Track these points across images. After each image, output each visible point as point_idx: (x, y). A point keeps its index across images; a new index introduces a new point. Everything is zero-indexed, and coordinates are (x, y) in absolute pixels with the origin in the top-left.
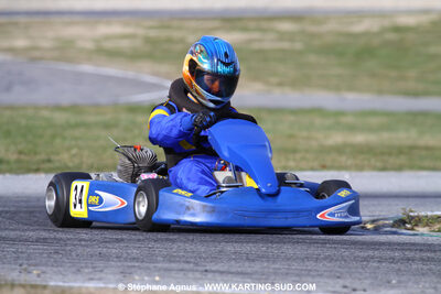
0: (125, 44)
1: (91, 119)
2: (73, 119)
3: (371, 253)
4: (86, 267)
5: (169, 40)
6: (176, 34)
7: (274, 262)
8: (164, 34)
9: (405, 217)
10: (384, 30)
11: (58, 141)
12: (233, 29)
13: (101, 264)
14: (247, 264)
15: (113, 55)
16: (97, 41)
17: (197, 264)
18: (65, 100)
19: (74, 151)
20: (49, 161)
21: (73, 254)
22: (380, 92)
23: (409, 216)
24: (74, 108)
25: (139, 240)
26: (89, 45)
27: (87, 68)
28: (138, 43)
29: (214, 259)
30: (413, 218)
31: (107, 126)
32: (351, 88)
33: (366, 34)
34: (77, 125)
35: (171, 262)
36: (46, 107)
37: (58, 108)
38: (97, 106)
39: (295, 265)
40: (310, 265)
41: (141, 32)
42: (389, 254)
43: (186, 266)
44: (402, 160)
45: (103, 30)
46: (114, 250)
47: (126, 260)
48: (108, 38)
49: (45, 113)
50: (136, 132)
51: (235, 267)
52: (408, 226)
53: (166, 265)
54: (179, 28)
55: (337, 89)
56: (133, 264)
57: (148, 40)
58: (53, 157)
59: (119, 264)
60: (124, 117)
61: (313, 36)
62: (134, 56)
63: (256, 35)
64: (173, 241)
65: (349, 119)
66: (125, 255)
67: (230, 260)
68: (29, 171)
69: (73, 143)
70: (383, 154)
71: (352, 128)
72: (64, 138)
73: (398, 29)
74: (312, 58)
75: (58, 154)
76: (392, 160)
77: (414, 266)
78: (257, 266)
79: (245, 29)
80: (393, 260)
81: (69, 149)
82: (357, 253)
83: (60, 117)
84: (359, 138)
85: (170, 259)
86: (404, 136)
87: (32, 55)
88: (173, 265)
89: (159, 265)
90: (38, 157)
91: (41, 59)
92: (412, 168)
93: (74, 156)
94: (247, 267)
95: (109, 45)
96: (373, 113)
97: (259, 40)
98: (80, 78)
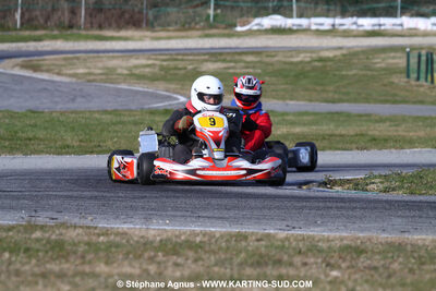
0: (147, 71)
1: (126, 119)
2: (115, 119)
4: (122, 215)
5: (176, 68)
6: (181, 64)
7: (243, 210)
8: (172, 64)
9: (326, 180)
10: (313, 60)
11: (105, 133)
13: (131, 213)
14: (225, 212)
15: (141, 78)
16: (129, 69)
17: (193, 212)
18: (110, 107)
19: (115, 140)
20: (99, 146)
21: (114, 206)
22: (311, 100)
23: (329, 180)
24: (115, 112)
25: (156, 197)
26: (125, 72)
27: (123, 86)
28: (156, 70)
29: (205, 209)
30: (331, 181)
32: (292, 98)
33: (301, 63)
34: (117, 123)
35: (176, 211)
36: (98, 112)
37: (106, 112)
38: (130, 110)
40: (266, 212)
41: (158, 63)
42: (316, 204)
43: (186, 214)
44: (325, 143)
45: (134, 62)
46: (140, 203)
47: (148, 210)
48: (136, 67)
49: (97, 116)
51: (217, 213)
52: (329, 186)
53: (172, 213)
54: (182, 60)
55: (283, 98)
56: (152, 212)
57: (162, 68)
58: (102, 144)
59: (143, 212)
60: (147, 118)
61: (267, 64)
62: (153, 79)
63: (231, 65)
64: (178, 197)
65: (290, 118)
66: (147, 207)
67: (214, 209)
68: (86, 153)
69: (115, 134)
71: (293, 123)
72: (109, 132)
73: (321, 60)
75: (105, 142)
77: (332, 212)
78: (232, 213)
79: (224, 61)
80: (318, 209)
81: (112, 138)
82: (296, 204)
83: (106, 118)
84: (297, 130)
85: (176, 209)
86: (326, 129)
87: (89, 79)
88: (179, 213)
89: (169, 213)
90: (93, 144)
91: (94, 81)
92: (330, 149)
93: (115, 143)
94: (225, 214)
95: (137, 72)
96: (306, 113)
97: (233, 68)
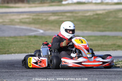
0: (27, 20)
1: (19, 40)
2: (14, 40)
3: (91, 73)
4: (18, 79)
5: (39, 19)
6: (40, 17)
8: (37, 17)
10: (94, 15)
11: (11, 46)
12: (55, 15)
13: (22, 78)
15: (24, 23)
16: (20, 19)
18: (12, 35)
19: (15, 48)
20: (8, 51)
22: (93, 31)
24: (15, 37)
25: (32, 71)
26: (18, 21)
27: (18, 26)
28: (31, 20)
31: (23, 41)
32: (86, 30)
33: (89, 16)
34: (16, 41)
37: (10, 37)
38: (20, 36)
41: (31, 17)
44: (99, 48)
45: (21, 17)
46: (25, 74)
48: (23, 19)
50: (31, 43)
54: (41, 16)
55: (82, 30)
56: (30, 78)
57: (33, 19)
58: (9, 50)
59: (26, 78)
60: (27, 39)
61: (76, 17)
62: (29, 23)
63: (61, 17)
64: (40, 71)
67: (55, 76)
69: (14, 46)
72: (12, 45)
73: (97, 14)
75: (10, 49)
76: (97, 48)
77: (103, 76)
79: (58, 15)
80: (97, 75)
82: (88, 73)
83: (11, 40)
90: (6, 50)
91: (6, 24)
92: (102, 50)
93: (15, 49)
95: (23, 20)
96: (92, 36)
97: (62, 18)
98: (16, 29)
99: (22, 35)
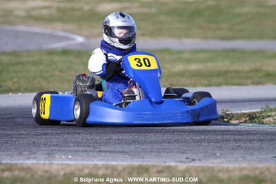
0: (45, 12)
1: (25, 59)
2: (14, 59)
3: (203, 137)
4: (26, 151)
8: (69, 5)
9: (223, 114)
11: (5, 74)
13: (34, 149)
14: (126, 146)
15: (38, 19)
16: (27, 11)
17: (94, 147)
18: (9, 48)
19: (15, 80)
21: (17, 143)
22: (206, 38)
23: (226, 114)
24: (14, 53)
25: (58, 134)
26: (23, 14)
27: (22, 28)
28: (53, 12)
29: (106, 143)
30: (228, 115)
31: (35, 63)
32: (187, 36)
34: (17, 64)
35: (78, 146)
37: (4, 53)
38: (29, 51)
39: (156, 146)
40: (166, 146)
41: (55, 5)
42: (215, 137)
43: (88, 148)
44: (221, 79)
46: (42, 140)
47: (50, 146)
48: (34, 9)
50: (54, 67)
51: (119, 148)
52: (226, 120)
53: (75, 148)
55: (179, 37)
56: (54, 148)
57: (59, 10)
58: (2, 84)
59: (46, 148)
60: (46, 58)
61: (162, 4)
62: (50, 20)
64: (79, 133)
65: (186, 56)
66: (49, 143)
67: (115, 143)
69: (15, 75)
70: (208, 76)
71: (189, 61)
72: (9, 72)
74: (162, 18)
75: (5, 82)
76: (214, 80)
77: (230, 144)
78: (132, 147)
80: (217, 141)
81: (12, 79)
82: (195, 137)
83: (6, 59)
84: (193, 67)
85: (78, 144)
86: (221, 65)
88: (80, 148)
89: (71, 148)
92: (227, 84)
93: (16, 83)
94: (126, 148)
96: (202, 51)
98: (17, 34)
99: (32, 47)
